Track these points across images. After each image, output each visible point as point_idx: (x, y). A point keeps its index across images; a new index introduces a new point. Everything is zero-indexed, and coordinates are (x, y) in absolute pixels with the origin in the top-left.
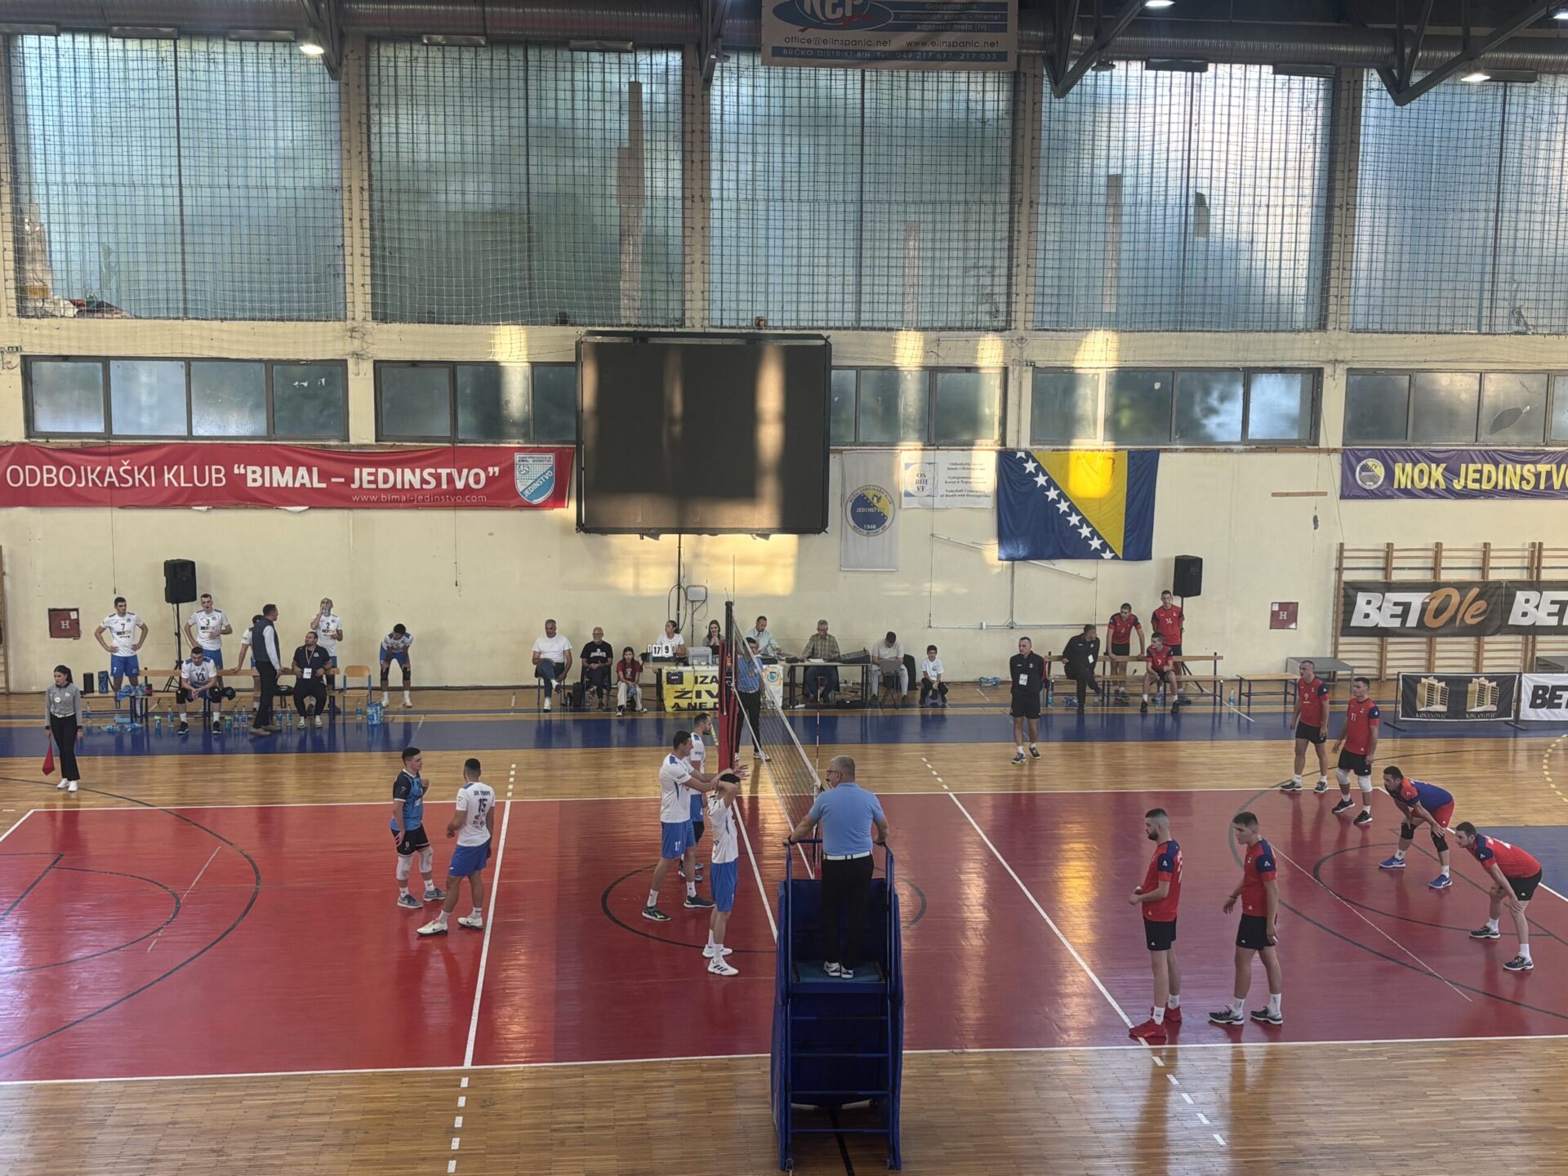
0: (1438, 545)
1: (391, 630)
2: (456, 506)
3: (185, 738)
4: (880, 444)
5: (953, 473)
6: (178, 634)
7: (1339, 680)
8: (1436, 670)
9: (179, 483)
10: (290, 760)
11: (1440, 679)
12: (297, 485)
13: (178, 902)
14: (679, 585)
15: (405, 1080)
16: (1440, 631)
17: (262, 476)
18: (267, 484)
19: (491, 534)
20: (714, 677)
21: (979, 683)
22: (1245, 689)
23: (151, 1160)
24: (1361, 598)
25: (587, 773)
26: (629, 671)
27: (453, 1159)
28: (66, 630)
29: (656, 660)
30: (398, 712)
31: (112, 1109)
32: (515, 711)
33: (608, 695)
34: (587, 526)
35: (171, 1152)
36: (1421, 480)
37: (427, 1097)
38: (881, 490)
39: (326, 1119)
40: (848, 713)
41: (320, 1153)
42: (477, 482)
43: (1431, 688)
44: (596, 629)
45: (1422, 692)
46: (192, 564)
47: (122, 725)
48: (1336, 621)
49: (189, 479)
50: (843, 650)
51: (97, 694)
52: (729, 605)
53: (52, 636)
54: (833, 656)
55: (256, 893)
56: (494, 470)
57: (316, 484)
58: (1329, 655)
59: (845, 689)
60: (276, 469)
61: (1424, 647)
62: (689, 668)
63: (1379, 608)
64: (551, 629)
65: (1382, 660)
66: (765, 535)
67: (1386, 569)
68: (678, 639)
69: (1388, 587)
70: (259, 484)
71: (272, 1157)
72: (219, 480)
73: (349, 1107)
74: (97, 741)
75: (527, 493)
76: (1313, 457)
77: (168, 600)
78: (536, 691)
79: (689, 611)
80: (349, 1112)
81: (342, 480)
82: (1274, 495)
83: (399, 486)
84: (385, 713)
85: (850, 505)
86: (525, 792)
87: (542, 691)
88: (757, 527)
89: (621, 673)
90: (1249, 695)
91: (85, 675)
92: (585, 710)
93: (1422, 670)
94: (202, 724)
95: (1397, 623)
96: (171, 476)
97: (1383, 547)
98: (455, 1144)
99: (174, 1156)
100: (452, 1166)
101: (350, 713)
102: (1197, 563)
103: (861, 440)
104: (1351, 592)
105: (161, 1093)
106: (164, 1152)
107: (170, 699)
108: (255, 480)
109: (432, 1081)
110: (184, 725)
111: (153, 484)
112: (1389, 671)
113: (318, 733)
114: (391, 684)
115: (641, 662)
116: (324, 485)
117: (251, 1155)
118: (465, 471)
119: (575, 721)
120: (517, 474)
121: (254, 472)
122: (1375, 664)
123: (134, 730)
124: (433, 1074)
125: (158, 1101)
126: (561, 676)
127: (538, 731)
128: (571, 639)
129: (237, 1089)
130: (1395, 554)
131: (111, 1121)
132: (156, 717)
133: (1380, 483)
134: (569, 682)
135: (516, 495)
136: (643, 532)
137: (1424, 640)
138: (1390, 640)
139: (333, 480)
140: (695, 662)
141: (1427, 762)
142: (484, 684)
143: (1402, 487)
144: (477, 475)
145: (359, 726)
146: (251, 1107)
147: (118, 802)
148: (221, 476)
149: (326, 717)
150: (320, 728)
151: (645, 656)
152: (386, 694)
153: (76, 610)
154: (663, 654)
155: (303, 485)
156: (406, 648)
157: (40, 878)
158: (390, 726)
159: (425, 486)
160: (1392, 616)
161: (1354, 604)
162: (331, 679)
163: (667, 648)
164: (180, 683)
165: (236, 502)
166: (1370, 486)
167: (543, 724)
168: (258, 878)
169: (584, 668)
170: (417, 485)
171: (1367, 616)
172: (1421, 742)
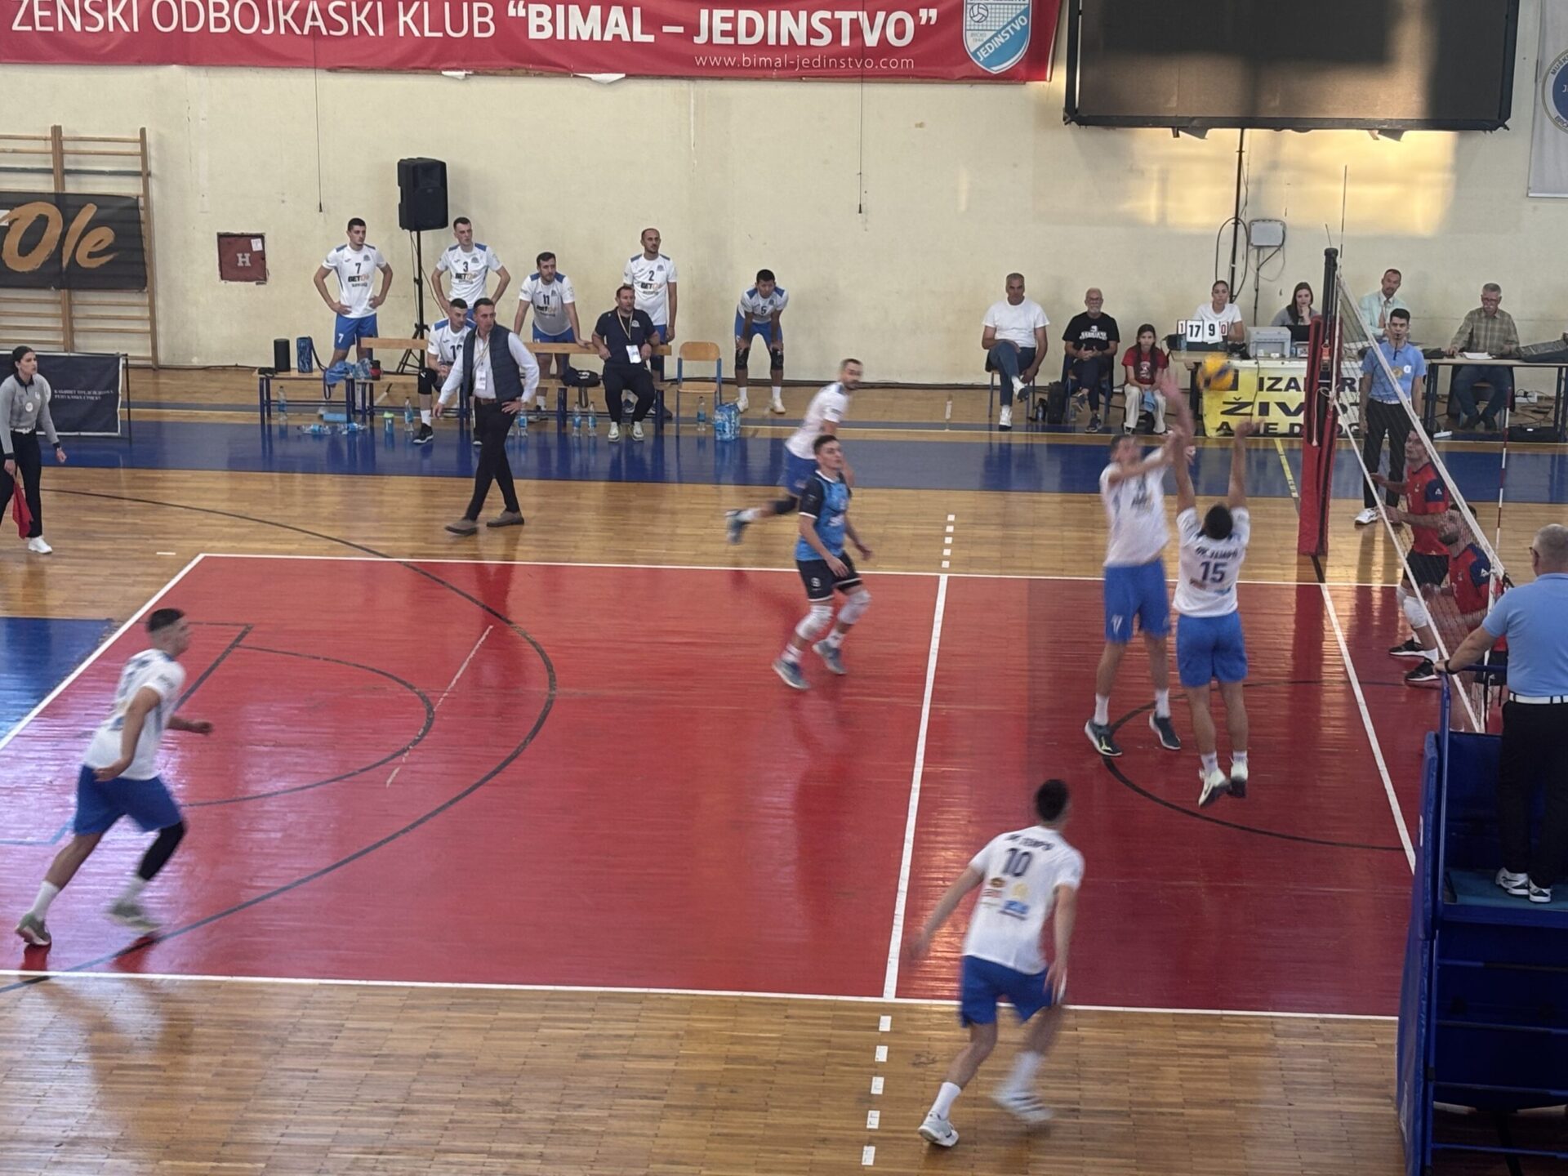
1: (752, 283)
2: (863, 77)
3: (427, 450)
6: (419, 282)
9: (421, 31)
10: (595, 492)
12: (608, 37)
13: (430, 710)
14: (1237, 218)
15: (790, 1012)
17: (553, 21)
18: (561, 36)
19: (921, 125)
20: (1293, 380)
23: (402, 1111)
25: (1071, 535)
26: (1146, 365)
27: (870, 1144)
28: (244, 268)
29: (1193, 347)
30: (762, 421)
31: (340, 1028)
32: (953, 427)
33: (1108, 405)
34: (1079, 113)
35: (431, 1101)
37: (827, 1043)
39: (670, 1065)
40: (1530, 448)
41: (661, 1118)
42: (900, 35)
44: (1090, 292)
46: (443, 165)
47: (334, 425)
49: (438, 24)
50: (1525, 338)
51: (294, 374)
52: (1331, 256)
53: (223, 277)
54: (1507, 347)
55: (550, 703)
56: (929, 15)
57: (639, 37)
59: (1524, 407)
60: (574, 9)
62: (1250, 363)
64: (1016, 290)
66: (1394, 131)
68: (1233, 313)
70: (547, 34)
71: (587, 1120)
72: (484, 27)
73: (703, 1049)
74: (294, 449)
75: (983, 55)
77: (404, 224)
78: (987, 393)
79: (1253, 263)
80: (706, 1057)
81: (680, 30)
83: (772, 41)
84: (744, 422)
85: (1552, 79)
86: (969, 563)
87: (997, 395)
88: (1381, 117)
89: (1131, 369)
91: (276, 343)
92: (1065, 430)
94: (457, 428)
96: (408, 19)
98: (874, 1120)
99: (437, 1108)
100: (869, 1156)
101: (688, 420)
105: (413, 1007)
106: (420, 1100)
107: (405, 386)
108: (540, 28)
109: (834, 1017)
110: (425, 430)
111: (381, 33)
113: (637, 450)
114: (752, 374)
115: (1166, 351)
116: (650, 38)
117: (553, 1115)
118: (881, 16)
119: (1051, 448)
120: (968, 22)
121: (540, 14)
123: (353, 433)
124: (834, 1006)
125: (413, 1020)
126: (1030, 372)
127: (989, 462)
128: (1048, 308)
129: (530, 1010)
131: (339, 1046)
132: (387, 415)
134: (1041, 380)
135: (965, 58)
136: (1179, 125)
139: (666, 29)
140: (1261, 352)
142: (900, 381)
144: (900, 22)
145: (701, 442)
146: (554, 1039)
147: (332, 547)
148: (487, 19)
149: (649, 425)
150: (642, 442)
151: (1174, 341)
152: (743, 390)
153: (261, 237)
154: (1205, 337)
155: (617, 37)
156: (776, 314)
157: (218, 662)
158: (750, 444)
159: (814, 42)
162: (658, 363)
163: (1212, 328)
164: (422, 361)
165: (509, 63)
167: (996, 450)
168: (552, 679)
169: (1068, 358)
170: (801, 41)
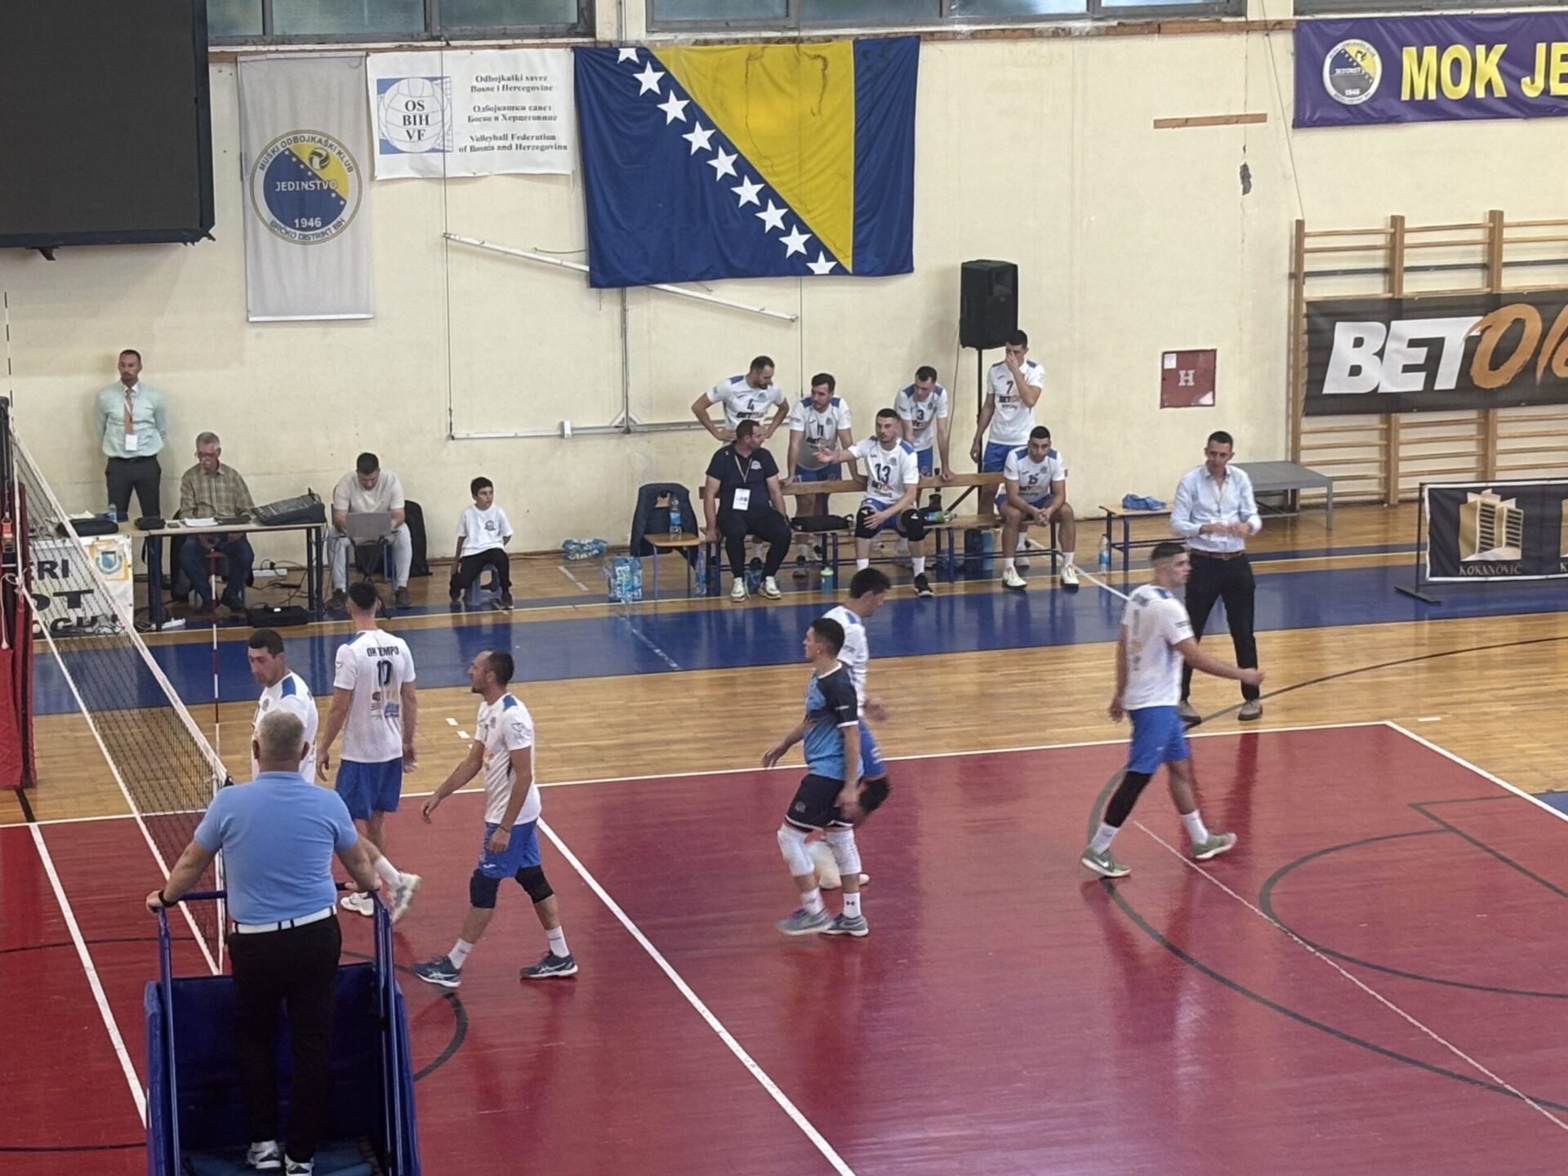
0: (1496, 217)
4: (321, 40)
5: (481, 100)
7: (1305, 507)
8: (1499, 476)
11: (1505, 493)
16: (1502, 397)
21: (562, 555)
22: (1118, 537)
24: (1344, 334)
36: (1456, 81)
38: (327, 141)
43: (1488, 513)
45: (1471, 522)
48: (1293, 384)
58: (1281, 457)
59: (270, 582)
61: (1472, 430)
63: (1380, 354)
65: (1389, 464)
67: (1391, 272)
69: (1395, 309)
76: (1237, 42)
82: (1159, 124)
85: (260, 176)
90: (1125, 547)
93: (1471, 476)
95: (1415, 383)
97: (1382, 223)
102: (1008, 273)
103: (277, 31)
104: (1322, 322)
112: (1404, 484)
122: (1374, 470)
130: (1409, 239)
133: (1372, 90)
137: (1472, 414)
138: (1405, 418)
141: (1486, 664)
143: (1419, 96)
160: (1407, 369)
161: (1328, 347)
166: (1354, 97)
171: (1355, 371)
172: (1472, 625)
